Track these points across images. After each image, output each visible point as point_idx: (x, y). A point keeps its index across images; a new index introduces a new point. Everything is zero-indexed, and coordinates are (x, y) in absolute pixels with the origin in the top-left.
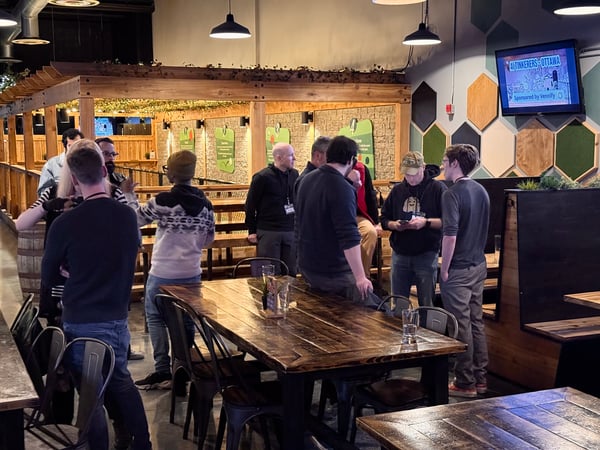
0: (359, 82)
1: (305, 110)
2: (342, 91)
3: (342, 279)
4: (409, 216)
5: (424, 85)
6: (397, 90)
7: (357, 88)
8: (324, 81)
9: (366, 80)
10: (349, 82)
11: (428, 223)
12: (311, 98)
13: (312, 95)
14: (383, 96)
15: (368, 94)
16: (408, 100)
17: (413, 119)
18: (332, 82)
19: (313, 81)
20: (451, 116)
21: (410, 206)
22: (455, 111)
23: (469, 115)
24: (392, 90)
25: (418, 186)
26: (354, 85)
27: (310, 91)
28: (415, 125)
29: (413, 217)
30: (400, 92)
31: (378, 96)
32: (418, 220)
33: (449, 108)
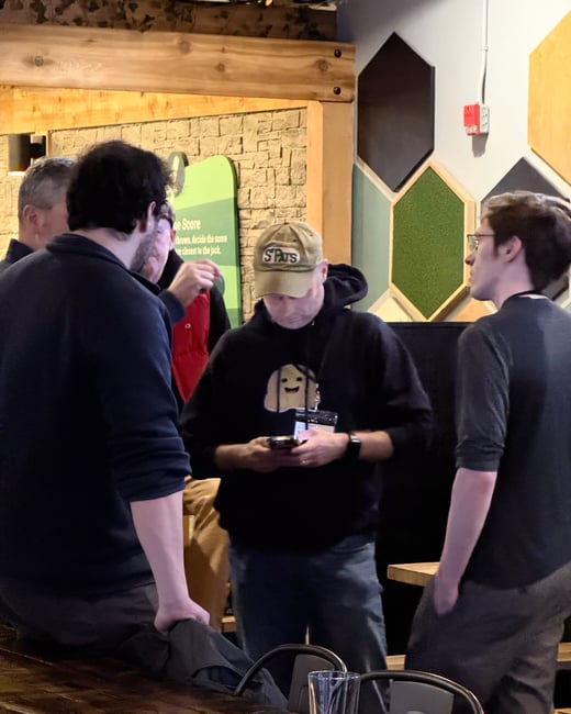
0: (191, 30)
1: (21, 128)
2: (133, 54)
3: (126, 603)
4: (286, 421)
5: (396, 46)
6: (312, 60)
7: (185, 48)
8: (78, 22)
9: (212, 24)
10: (161, 28)
11: (353, 448)
12: (36, 76)
13: (38, 62)
14: (268, 77)
15: (221, 67)
16: (346, 93)
17: (363, 152)
18: (103, 25)
19: (42, 20)
20: (480, 141)
21: (289, 391)
22: (492, 123)
23: (533, 134)
24: (296, 59)
25: (307, 328)
26: (174, 38)
27: (31, 48)
28: (367, 171)
29: (299, 426)
30: (322, 65)
31: (251, 77)
32: (318, 439)
33: (472, 115)
